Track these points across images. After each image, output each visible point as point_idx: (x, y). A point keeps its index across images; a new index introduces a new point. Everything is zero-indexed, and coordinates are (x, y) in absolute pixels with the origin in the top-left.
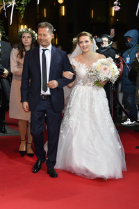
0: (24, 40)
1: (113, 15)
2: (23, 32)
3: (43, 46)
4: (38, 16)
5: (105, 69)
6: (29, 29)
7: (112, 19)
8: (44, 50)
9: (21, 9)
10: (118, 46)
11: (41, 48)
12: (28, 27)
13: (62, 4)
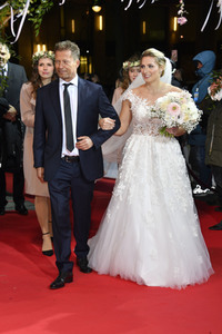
0: (41, 69)
1: (175, 29)
2: (40, 57)
3: (64, 79)
4: (63, 31)
5: (174, 108)
6: (50, 52)
7: (174, 35)
8: (66, 86)
9: (35, 20)
10: (182, 76)
11: (62, 82)
12: (48, 49)
13: (99, 13)
